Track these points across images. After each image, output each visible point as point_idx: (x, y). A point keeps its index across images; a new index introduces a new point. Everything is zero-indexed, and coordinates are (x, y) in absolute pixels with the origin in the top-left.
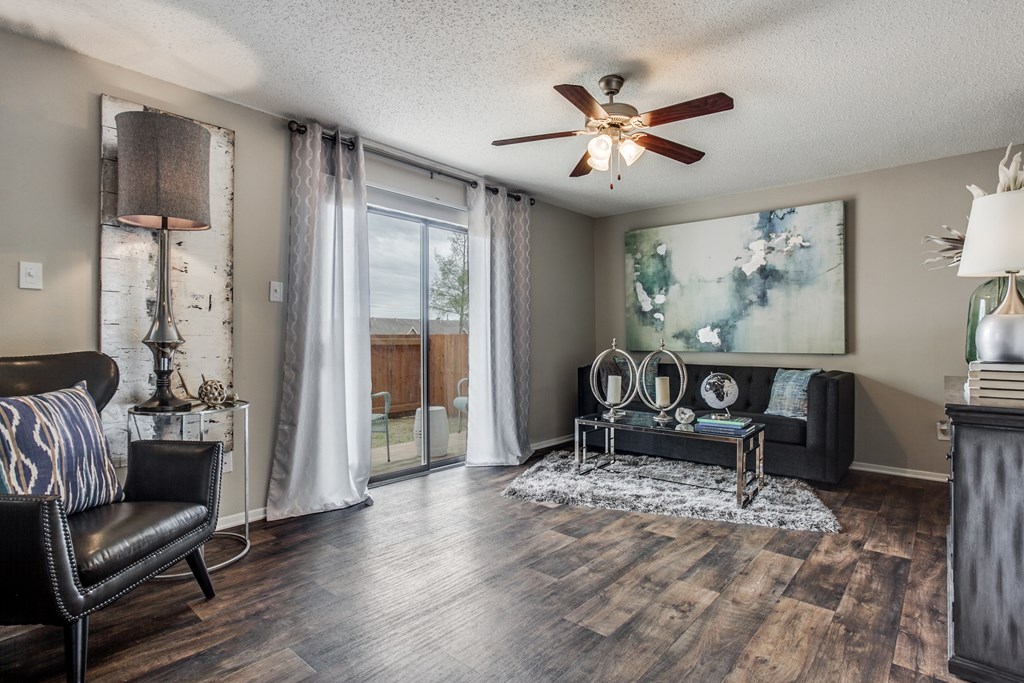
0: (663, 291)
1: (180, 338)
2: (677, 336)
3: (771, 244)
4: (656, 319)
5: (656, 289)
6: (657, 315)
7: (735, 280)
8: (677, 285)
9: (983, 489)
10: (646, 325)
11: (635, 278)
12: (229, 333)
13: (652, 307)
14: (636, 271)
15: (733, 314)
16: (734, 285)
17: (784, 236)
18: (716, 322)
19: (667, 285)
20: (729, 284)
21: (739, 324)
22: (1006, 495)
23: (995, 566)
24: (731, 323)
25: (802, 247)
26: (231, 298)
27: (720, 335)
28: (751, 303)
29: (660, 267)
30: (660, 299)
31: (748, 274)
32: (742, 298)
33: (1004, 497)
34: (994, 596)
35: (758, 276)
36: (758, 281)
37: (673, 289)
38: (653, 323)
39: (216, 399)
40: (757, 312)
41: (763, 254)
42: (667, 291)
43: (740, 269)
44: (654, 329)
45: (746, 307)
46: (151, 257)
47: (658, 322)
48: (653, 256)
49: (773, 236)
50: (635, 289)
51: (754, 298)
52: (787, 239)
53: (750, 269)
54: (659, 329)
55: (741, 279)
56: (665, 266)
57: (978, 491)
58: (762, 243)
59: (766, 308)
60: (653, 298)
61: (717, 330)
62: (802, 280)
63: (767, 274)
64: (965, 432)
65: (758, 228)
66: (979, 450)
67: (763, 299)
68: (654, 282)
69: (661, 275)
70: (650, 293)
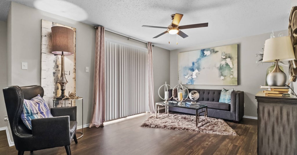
0: (222, 65)
1: (67, 81)
2: (217, 52)
3: (191, 77)
4: (224, 56)
5: (225, 66)
6: (225, 57)
7: (200, 68)
8: (217, 67)
9: (265, 118)
10: (229, 54)
11: (233, 69)
12: (74, 81)
13: (226, 60)
14: (232, 72)
15: (201, 59)
16: (200, 67)
17: (189, 78)
18: (205, 57)
19: (220, 67)
20: (201, 67)
21: (199, 57)
22: (270, 119)
23: (267, 137)
24: (201, 57)
25: (185, 75)
26: (75, 72)
27: (204, 54)
28: (196, 63)
29: (223, 73)
30: (223, 62)
31: (197, 70)
32: (198, 64)
33: (270, 120)
34: (267, 145)
35: (194, 69)
36: (194, 68)
37: (218, 66)
38: (226, 55)
39: (74, 97)
40: (195, 61)
41: (193, 75)
42: (221, 65)
43: (199, 71)
44: (225, 53)
45: (197, 61)
46: (54, 61)
47: (224, 55)
48: (225, 76)
49: (191, 79)
50: (233, 65)
51: (195, 64)
52: (188, 78)
53: (196, 71)
54: (224, 53)
55: (198, 69)
56: (221, 73)
57: (263, 118)
58: (193, 77)
59: (193, 62)
60: (226, 63)
61: (205, 55)
62: (185, 68)
63: (193, 70)
64: (260, 103)
65: (194, 81)
66: (264, 108)
67: (193, 64)
68: (225, 68)
69: (222, 70)
70: (227, 64)
